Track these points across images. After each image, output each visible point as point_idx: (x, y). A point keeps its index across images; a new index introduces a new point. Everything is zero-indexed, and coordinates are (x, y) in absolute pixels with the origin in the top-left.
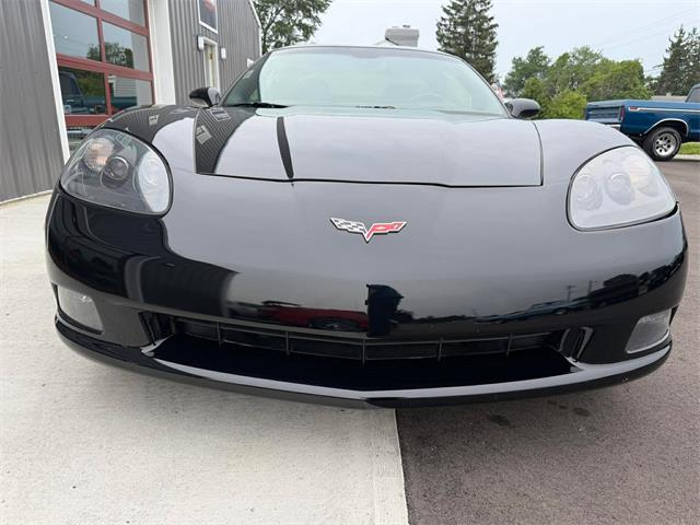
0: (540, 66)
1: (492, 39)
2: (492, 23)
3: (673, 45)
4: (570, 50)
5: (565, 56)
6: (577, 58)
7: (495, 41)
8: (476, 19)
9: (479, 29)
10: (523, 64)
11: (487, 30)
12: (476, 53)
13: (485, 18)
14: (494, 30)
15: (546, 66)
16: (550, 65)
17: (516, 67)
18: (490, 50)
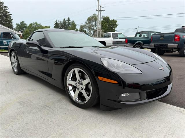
0: (24, 26)
1: (10, 18)
2: (9, 13)
3: (55, 23)
4: (32, 23)
5: (31, 24)
6: (34, 25)
7: (11, 19)
8: (4, 12)
9: (6, 15)
10: (19, 25)
11: (8, 15)
12: (6, 22)
13: (7, 12)
14: (10, 15)
15: (26, 26)
16: (27, 26)
17: (17, 26)
18: (11, 21)
